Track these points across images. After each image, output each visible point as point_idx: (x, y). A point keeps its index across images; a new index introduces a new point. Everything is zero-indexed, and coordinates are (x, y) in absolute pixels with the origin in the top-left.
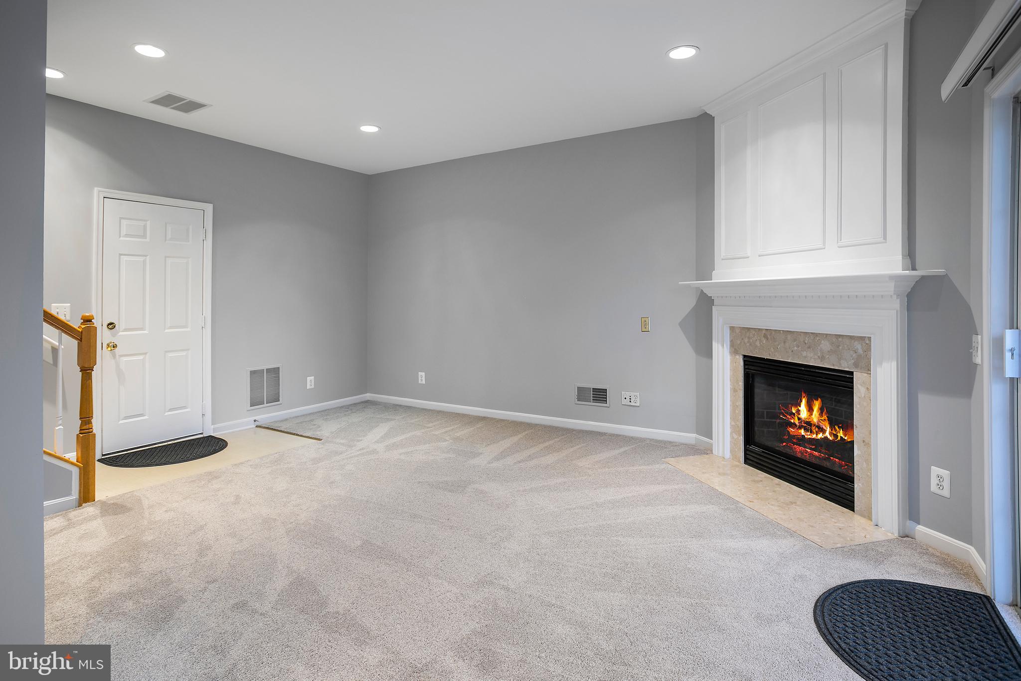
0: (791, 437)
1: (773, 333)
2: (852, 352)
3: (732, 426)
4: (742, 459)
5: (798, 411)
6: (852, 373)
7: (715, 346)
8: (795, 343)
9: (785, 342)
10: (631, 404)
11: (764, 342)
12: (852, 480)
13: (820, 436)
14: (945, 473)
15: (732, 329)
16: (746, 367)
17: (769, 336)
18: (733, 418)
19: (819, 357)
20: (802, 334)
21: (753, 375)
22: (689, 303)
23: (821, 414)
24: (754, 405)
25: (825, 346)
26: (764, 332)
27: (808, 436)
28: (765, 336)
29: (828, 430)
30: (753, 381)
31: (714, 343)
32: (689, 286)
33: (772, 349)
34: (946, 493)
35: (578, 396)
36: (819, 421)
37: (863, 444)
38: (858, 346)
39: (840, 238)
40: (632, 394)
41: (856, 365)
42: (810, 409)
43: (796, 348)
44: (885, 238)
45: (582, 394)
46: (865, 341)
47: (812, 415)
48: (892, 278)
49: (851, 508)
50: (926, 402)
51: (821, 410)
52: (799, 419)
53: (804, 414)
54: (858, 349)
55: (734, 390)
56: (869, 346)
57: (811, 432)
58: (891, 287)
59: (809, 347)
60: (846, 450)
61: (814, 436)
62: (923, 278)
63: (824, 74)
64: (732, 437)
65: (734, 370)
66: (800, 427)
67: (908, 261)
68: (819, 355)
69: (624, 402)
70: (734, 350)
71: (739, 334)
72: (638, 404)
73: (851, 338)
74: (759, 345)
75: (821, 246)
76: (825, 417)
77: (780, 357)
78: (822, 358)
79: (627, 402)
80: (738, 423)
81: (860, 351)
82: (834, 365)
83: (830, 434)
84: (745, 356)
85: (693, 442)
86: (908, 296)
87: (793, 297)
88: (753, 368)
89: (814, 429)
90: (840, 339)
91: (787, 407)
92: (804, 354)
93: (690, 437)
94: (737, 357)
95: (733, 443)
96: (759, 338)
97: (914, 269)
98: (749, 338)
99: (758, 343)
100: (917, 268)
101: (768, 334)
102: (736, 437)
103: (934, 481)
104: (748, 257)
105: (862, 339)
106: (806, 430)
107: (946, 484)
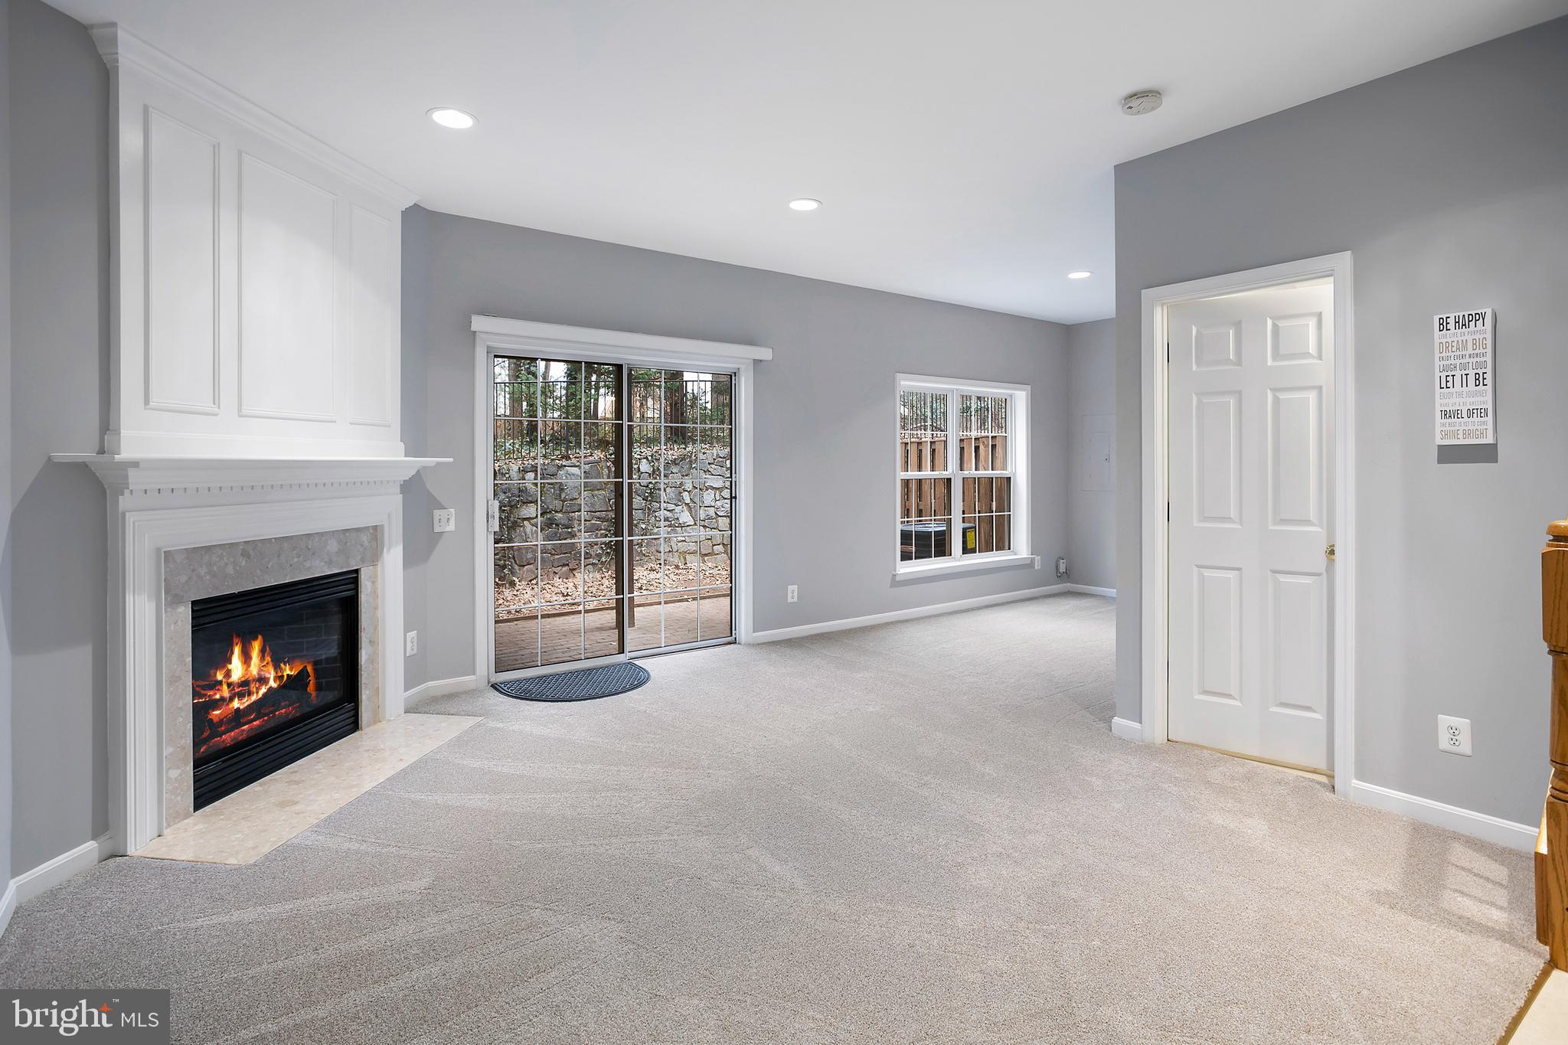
1: (260, 545)
2: (359, 546)
5: (228, 674)
6: (359, 570)
8: (295, 552)
11: (244, 563)
13: (262, 692)
16: (198, 617)
17: (251, 552)
19: (326, 562)
20: (304, 538)
23: (262, 658)
25: (333, 546)
26: (241, 547)
27: (245, 703)
29: (272, 675)
33: (258, 571)
36: (260, 670)
41: (363, 560)
43: (296, 560)
51: (263, 652)
54: (363, 542)
68: (326, 560)
70: (172, 599)
71: (184, 561)
73: (358, 530)
74: (232, 572)
77: (273, 580)
78: (329, 564)
84: (196, 602)
90: (347, 534)
92: (308, 564)
94: (180, 608)
96: (232, 560)
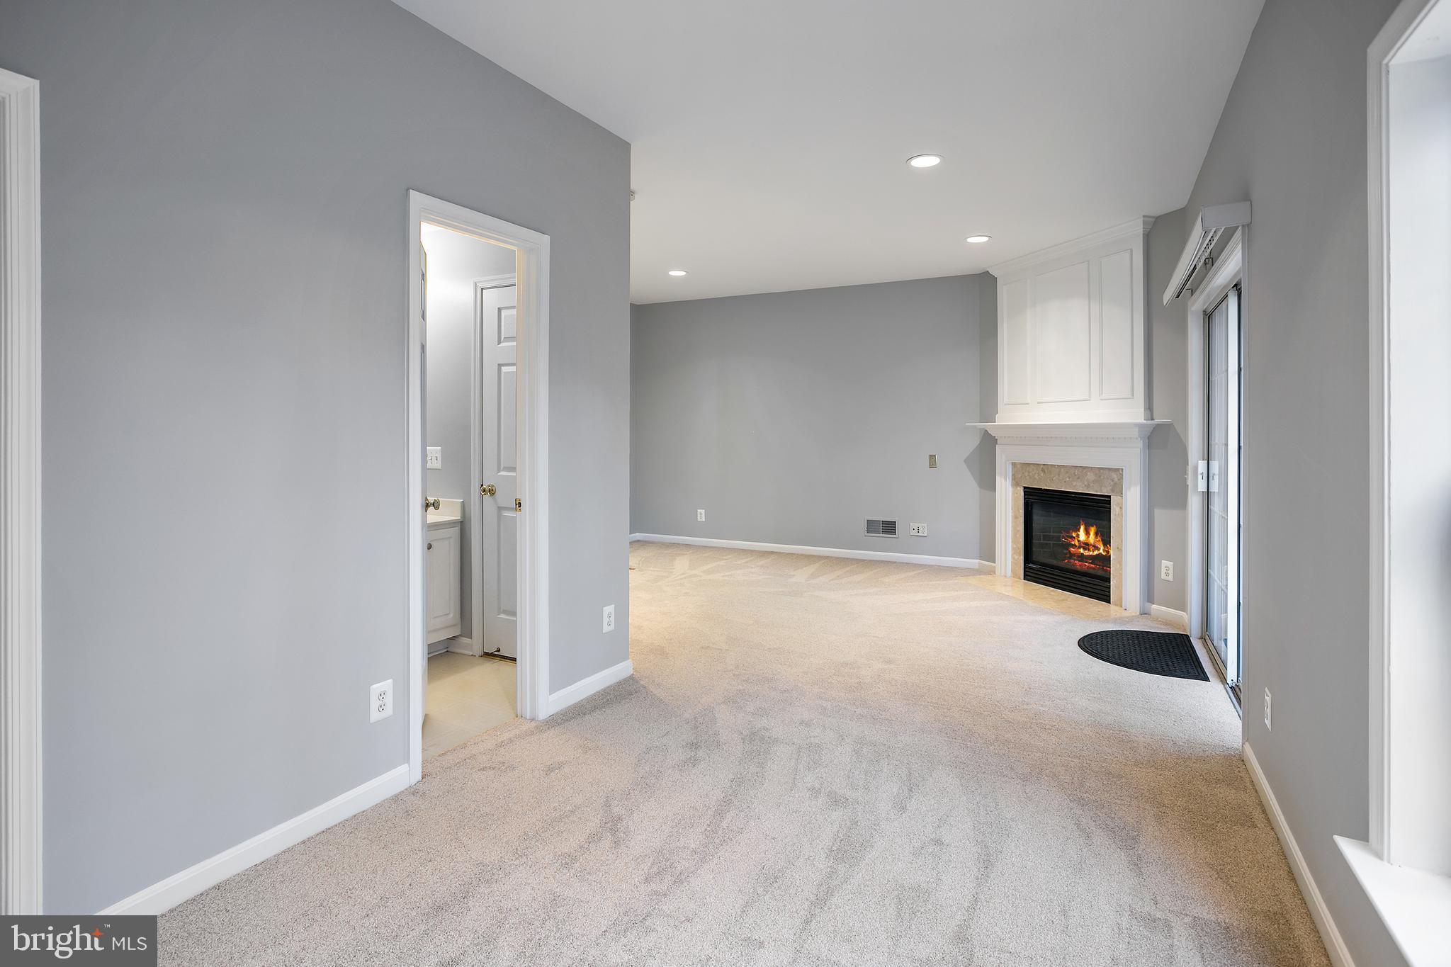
0: (1072, 555)
1: (1050, 467)
2: (1110, 481)
3: (1013, 549)
4: (1022, 577)
5: (1078, 536)
6: (1110, 497)
7: (1000, 481)
8: (1067, 475)
9: (1059, 475)
10: (919, 534)
11: (1042, 475)
12: (1108, 580)
13: (1096, 553)
14: (1170, 564)
15: (1014, 464)
16: (1026, 497)
18: (1014, 541)
19: (1085, 485)
20: (1073, 468)
21: (1032, 503)
22: (974, 442)
24: (1032, 529)
25: (1091, 476)
26: (1042, 466)
27: (1086, 553)
28: (1043, 470)
29: (1102, 548)
30: (1032, 509)
31: (998, 478)
32: (975, 426)
33: (1049, 480)
34: (1170, 578)
35: (867, 528)
37: (1117, 550)
38: (1114, 476)
39: (1101, 393)
40: (920, 525)
41: (1113, 491)
42: (1087, 533)
43: (1067, 479)
44: (1133, 395)
45: (872, 526)
46: (1118, 471)
47: (1089, 537)
48: (1136, 425)
49: (1110, 603)
50: (1159, 514)
52: (1079, 541)
53: (1082, 536)
54: (1114, 478)
55: (1015, 517)
56: (1122, 475)
57: (1089, 550)
58: (1135, 432)
59: (1078, 478)
60: (1105, 560)
61: (1091, 553)
62: (1158, 425)
63: (1088, 261)
64: (1013, 558)
65: (1015, 500)
66: (1080, 547)
67: (1149, 412)
69: (913, 533)
70: (1016, 483)
71: (1020, 468)
72: (926, 535)
73: (1109, 469)
75: (1088, 398)
76: (1099, 538)
78: (1088, 487)
79: (915, 533)
80: (1019, 545)
81: (1116, 480)
82: (1097, 491)
83: (1104, 550)
84: (1025, 488)
85: (977, 567)
86: (1148, 438)
87: (1066, 438)
88: (1031, 497)
89: (1091, 548)
90: (1101, 471)
91: (1068, 532)
92: (1074, 483)
93: (975, 563)
94: (1019, 488)
95: (1014, 563)
96: (1037, 472)
97: (1152, 419)
98: (1029, 472)
99: (1036, 476)
100: (1154, 417)
101: (1045, 468)
102: (1016, 557)
103: (1163, 571)
104: (1028, 404)
105: (1118, 470)
106: (1084, 549)
107: (1171, 572)
